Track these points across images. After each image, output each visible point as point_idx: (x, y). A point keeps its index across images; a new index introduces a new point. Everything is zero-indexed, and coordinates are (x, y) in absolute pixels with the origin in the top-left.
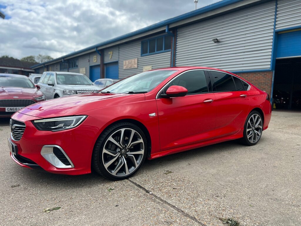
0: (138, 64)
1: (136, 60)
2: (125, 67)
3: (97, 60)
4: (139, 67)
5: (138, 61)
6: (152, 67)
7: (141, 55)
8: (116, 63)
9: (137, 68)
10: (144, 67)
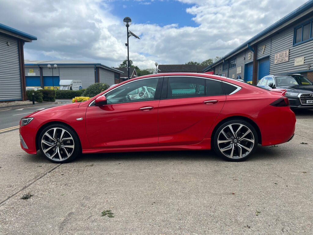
0: (289, 57)
1: (288, 52)
2: (276, 62)
3: (251, 57)
4: (290, 60)
5: (289, 52)
6: (305, 58)
7: (294, 44)
8: (268, 58)
9: (289, 61)
10: (295, 59)
